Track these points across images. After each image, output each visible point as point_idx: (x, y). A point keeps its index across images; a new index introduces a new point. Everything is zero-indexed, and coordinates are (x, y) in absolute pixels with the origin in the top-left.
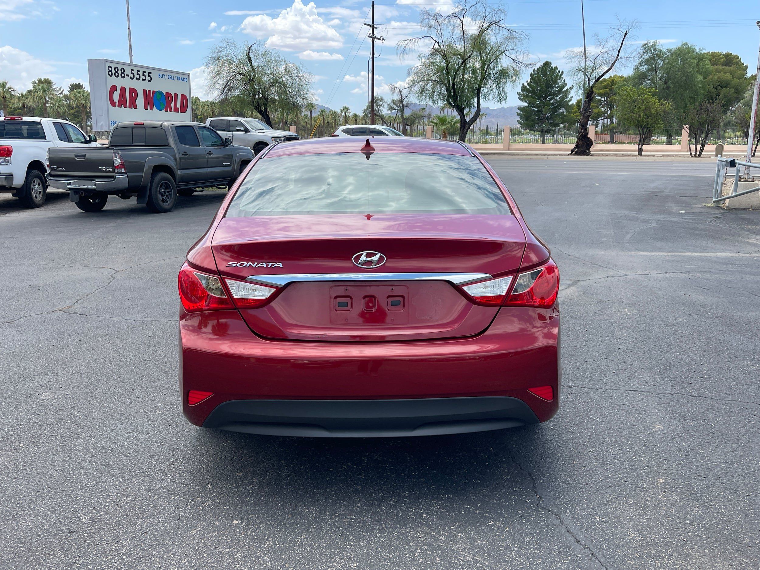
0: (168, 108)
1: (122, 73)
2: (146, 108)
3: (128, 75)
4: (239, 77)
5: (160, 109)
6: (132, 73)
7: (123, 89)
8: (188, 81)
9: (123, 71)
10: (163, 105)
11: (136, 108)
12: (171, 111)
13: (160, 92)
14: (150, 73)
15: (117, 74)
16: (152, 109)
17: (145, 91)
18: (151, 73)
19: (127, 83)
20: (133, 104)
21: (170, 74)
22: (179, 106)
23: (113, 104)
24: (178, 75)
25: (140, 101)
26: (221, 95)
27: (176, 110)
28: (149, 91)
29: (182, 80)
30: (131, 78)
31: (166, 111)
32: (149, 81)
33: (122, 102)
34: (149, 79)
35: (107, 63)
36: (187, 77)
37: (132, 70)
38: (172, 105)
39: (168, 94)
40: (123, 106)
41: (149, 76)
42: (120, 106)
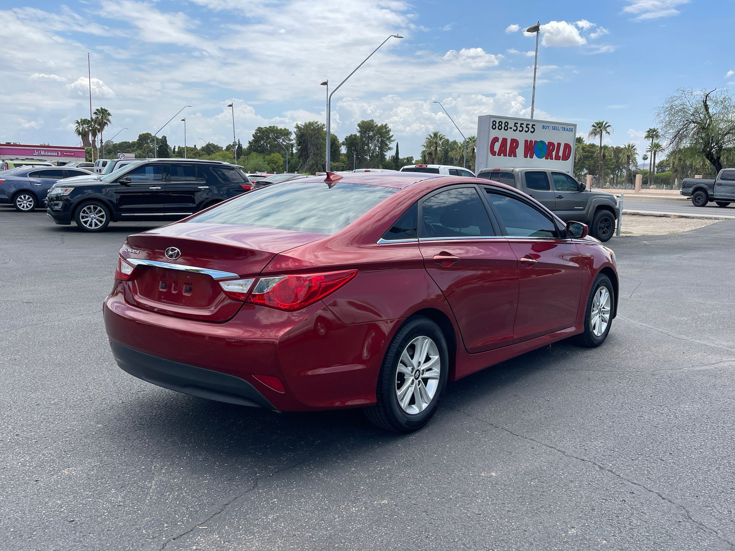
0: (549, 156)
1: (506, 126)
2: (526, 156)
3: (511, 128)
4: (693, 125)
5: (539, 157)
6: (515, 126)
7: (505, 140)
8: (573, 131)
9: (506, 124)
10: (543, 153)
11: (515, 156)
12: (552, 159)
13: (542, 142)
14: (533, 125)
15: (500, 127)
16: (531, 157)
17: (526, 141)
18: (535, 125)
19: (510, 135)
20: (513, 153)
21: (554, 125)
22: (561, 154)
23: (493, 153)
24: (564, 126)
25: (520, 150)
26: (671, 143)
27: (557, 158)
28: (531, 141)
29: (567, 130)
30: (514, 130)
31: (547, 158)
32: (532, 132)
33: (502, 151)
34: (532, 130)
35: (491, 118)
36: (573, 127)
37: (516, 123)
38: (554, 153)
39: (551, 144)
40: (502, 154)
41: (532, 127)
42: (499, 155)
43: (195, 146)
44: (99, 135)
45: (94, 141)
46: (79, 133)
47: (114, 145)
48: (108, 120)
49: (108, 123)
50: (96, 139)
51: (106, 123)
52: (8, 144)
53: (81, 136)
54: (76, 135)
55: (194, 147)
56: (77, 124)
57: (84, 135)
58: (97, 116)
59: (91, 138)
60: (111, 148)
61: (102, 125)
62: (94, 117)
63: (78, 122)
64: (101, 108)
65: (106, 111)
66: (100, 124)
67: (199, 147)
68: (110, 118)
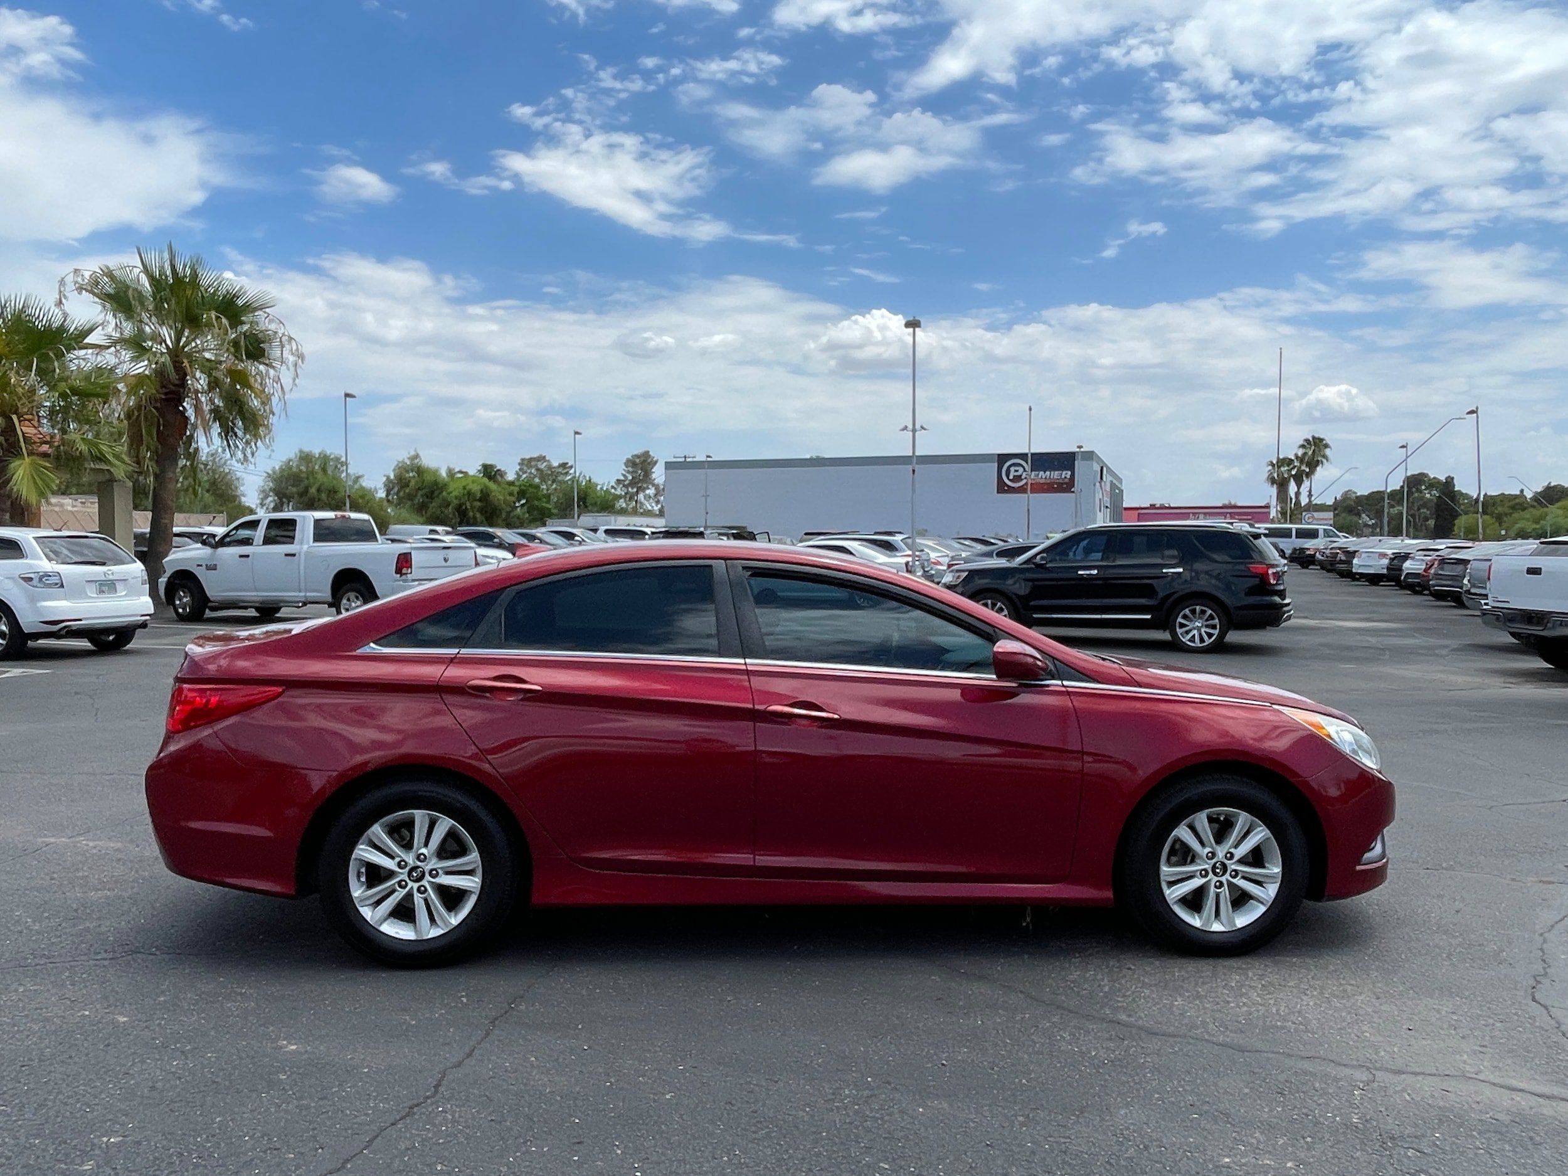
43: (1522, 491)
44: (1306, 484)
45: (1298, 494)
46: (1273, 481)
47: (1357, 497)
48: (1324, 456)
49: (1324, 461)
50: (1301, 490)
51: (1318, 463)
52: (1153, 506)
53: (1275, 486)
54: (1268, 485)
55: (1518, 493)
56: (1270, 468)
57: (1281, 485)
58: (1304, 451)
59: (1292, 487)
60: (1352, 503)
61: (1313, 464)
62: (1300, 452)
63: (1273, 465)
64: (1314, 438)
65: (1321, 440)
66: (1309, 464)
67: (1529, 495)
68: (1328, 452)
